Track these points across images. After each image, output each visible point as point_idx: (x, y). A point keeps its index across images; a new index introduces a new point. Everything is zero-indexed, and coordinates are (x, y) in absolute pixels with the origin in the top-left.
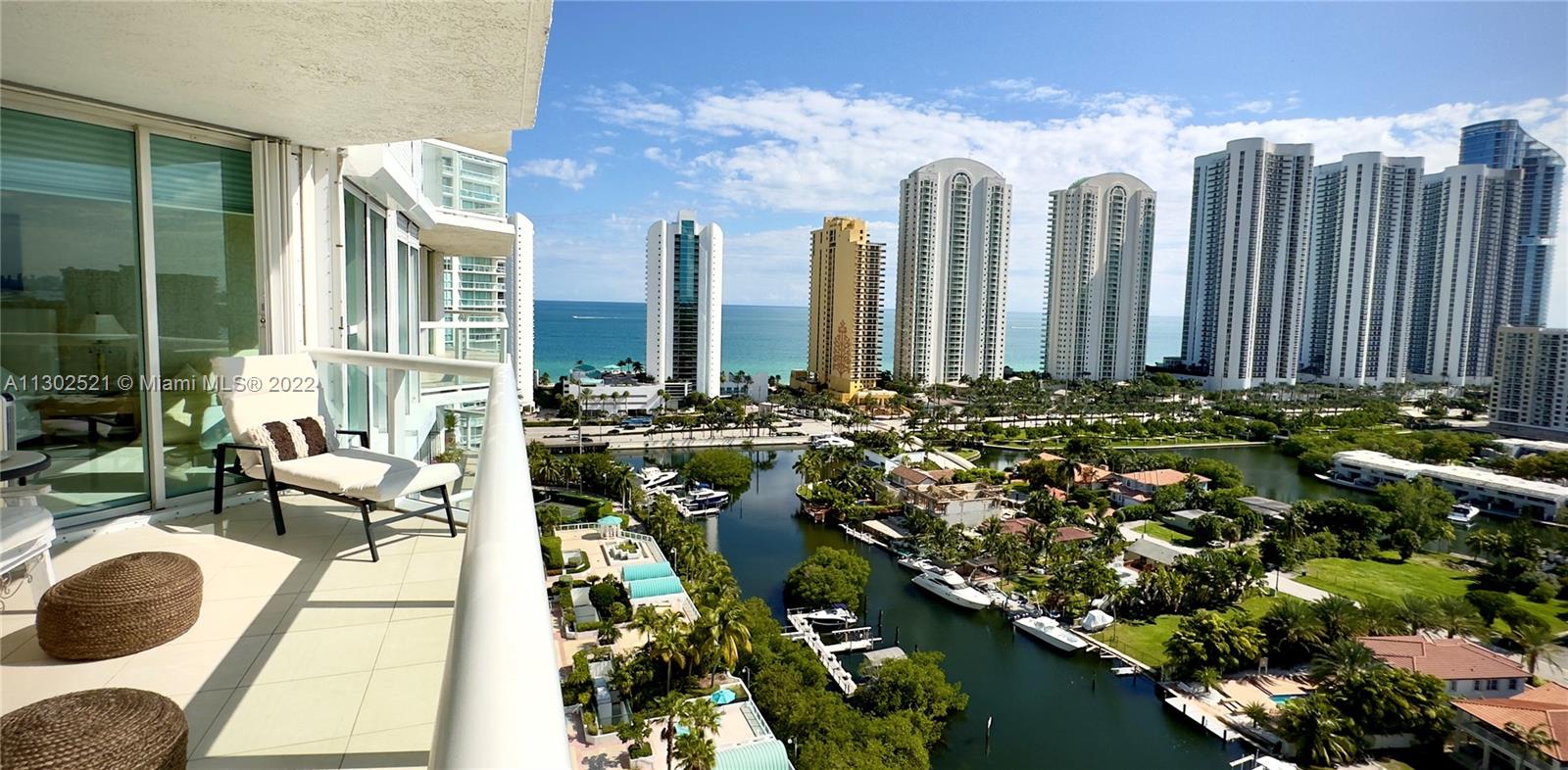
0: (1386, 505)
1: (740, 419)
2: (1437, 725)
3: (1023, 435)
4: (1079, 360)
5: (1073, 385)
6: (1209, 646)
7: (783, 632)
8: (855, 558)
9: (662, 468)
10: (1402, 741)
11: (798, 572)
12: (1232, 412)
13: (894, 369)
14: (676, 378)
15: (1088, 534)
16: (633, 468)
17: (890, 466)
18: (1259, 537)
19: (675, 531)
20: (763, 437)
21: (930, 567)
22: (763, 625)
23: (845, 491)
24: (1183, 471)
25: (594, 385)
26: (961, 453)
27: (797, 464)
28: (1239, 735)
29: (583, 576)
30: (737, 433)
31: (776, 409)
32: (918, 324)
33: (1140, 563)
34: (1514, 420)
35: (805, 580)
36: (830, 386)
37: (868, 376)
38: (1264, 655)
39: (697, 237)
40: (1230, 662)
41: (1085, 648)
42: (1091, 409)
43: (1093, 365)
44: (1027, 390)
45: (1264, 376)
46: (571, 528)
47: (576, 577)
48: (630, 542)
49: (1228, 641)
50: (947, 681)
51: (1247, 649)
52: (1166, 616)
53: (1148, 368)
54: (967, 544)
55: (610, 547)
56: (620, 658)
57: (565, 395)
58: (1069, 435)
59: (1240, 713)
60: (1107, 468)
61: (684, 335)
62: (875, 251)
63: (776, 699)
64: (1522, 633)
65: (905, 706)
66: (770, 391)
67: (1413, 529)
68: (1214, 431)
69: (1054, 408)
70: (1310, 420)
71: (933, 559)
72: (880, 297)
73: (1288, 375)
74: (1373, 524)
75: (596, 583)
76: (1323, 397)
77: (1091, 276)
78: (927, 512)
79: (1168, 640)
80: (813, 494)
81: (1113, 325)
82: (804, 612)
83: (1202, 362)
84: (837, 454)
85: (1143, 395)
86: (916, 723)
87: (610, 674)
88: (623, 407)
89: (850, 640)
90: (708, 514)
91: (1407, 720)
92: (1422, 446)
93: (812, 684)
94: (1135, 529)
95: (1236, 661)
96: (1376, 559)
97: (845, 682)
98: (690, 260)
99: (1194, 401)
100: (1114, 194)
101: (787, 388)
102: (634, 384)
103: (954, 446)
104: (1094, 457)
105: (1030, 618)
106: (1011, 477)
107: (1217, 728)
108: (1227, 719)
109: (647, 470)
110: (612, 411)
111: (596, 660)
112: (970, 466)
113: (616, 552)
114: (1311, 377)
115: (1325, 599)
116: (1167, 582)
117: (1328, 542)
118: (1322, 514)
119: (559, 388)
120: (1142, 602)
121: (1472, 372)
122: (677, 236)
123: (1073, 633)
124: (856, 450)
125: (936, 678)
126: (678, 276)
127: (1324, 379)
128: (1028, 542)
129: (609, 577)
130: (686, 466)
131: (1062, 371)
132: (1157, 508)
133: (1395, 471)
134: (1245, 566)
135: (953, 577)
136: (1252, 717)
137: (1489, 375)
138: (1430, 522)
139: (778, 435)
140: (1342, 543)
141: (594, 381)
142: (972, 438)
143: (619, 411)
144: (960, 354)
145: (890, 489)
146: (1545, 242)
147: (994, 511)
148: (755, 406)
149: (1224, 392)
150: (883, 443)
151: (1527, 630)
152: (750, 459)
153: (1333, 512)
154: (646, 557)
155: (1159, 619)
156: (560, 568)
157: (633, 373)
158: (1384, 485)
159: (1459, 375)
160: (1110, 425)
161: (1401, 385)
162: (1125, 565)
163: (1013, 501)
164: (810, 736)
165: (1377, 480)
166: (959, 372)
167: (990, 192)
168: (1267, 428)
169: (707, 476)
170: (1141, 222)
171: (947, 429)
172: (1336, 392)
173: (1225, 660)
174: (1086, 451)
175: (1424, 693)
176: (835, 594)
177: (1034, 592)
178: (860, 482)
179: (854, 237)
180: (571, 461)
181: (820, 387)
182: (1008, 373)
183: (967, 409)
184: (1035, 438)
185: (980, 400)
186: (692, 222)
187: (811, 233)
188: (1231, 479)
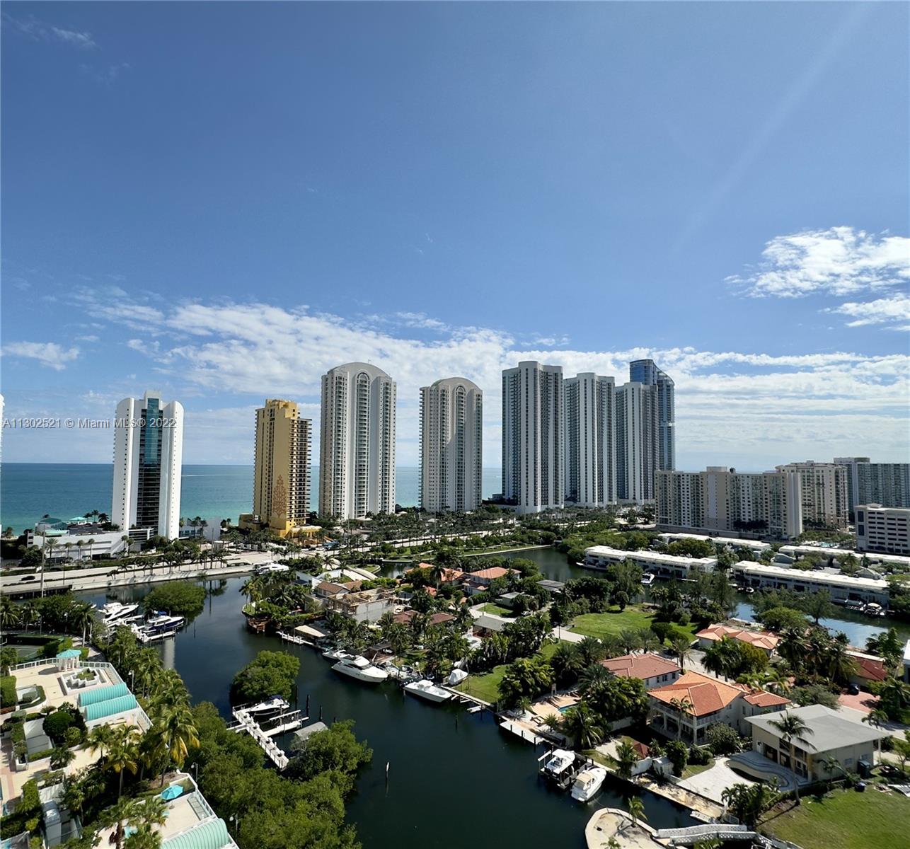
0: (611, 577)
1: (196, 556)
2: (642, 708)
3: (409, 552)
4: (443, 497)
5: (439, 515)
6: (523, 682)
7: (228, 727)
8: (288, 657)
9: (123, 603)
10: (625, 722)
11: (242, 675)
12: (532, 527)
13: (319, 510)
14: (139, 525)
15: (451, 617)
16: (95, 606)
17: (315, 582)
18: (549, 606)
19: (133, 656)
20: (215, 568)
21: (345, 655)
22: (211, 724)
23: (281, 605)
24: (505, 568)
25: (60, 536)
26: (368, 568)
27: (243, 588)
28: (543, 739)
29: (38, 709)
30: (193, 567)
31: (227, 546)
32: (336, 477)
33: (482, 633)
34: (666, 523)
35: (247, 680)
36: (270, 525)
37: (299, 516)
38: (553, 682)
39: (161, 412)
40: (535, 690)
41: (450, 698)
42: (450, 532)
43: (451, 502)
44: (410, 520)
45: (547, 504)
46: (28, 666)
47: (29, 711)
48: (88, 671)
49: (534, 676)
50: (357, 741)
51: (544, 680)
52: (499, 666)
53: (484, 502)
54: (371, 634)
55: (68, 678)
56: (72, 778)
57: (29, 546)
58: (437, 550)
59: (543, 724)
60: (461, 570)
61: (148, 489)
62: (303, 425)
63: (219, 785)
64: (676, 645)
65: (325, 768)
66: (222, 531)
67: (625, 591)
68: (522, 540)
69: (428, 531)
70: (572, 530)
71: (347, 650)
72: (308, 457)
73: (560, 502)
74: (605, 590)
75: (51, 713)
76: (578, 515)
77: (447, 443)
78: (342, 614)
79: (500, 682)
80: (256, 610)
81: (462, 474)
82: (247, 707)
83: (514, 496)
84: (275, 577)
85: (481, 519)
86: (333, 779)
87: (61, 795)
88: (87, 553)
89: (283, 723)
90: (165, 637)
91: (628, 709)
92: (626, 541)
93: (251, 766)
94: (479, 610)
95: (539, 689)
96: (608, 611)
97: (280, 758)
98: (154, 429)
99: (510, 522)
100: (458, 391)
101: (237, 528)
102: (99, 533)
103: (362, 563)
104: (453, 563)
105: (415, 683)
106: (401, 582)
107: (530, 737)
108: (536, 730)
109: (109, 605)
110: (76, 557)
111: (46, 785)
112: (374, 577)
113: (74, 682)
114: (571, 503)
115: (583, 640)
116: (498, 643)
117: (584, 604)
118: (580, 587)
119: (23, 540)
120: (484, 659)
121: (646, 497)
122: (144, 410)
123: (442, 688)
124: (290, 572)
125: (349, 741)
126: (144, 443)
127: (578, 504)
128: (412, 627)
129: (65, 705)
130: (146, 599)
131: (432, 506)
132: (492, 595)
133: (615, 557)
134: (541, 626)
135: (361, 661)
136: (549, 725)
137: (654, 498)
138: (633, 585)
139: (228, 566)
140: (591, 604)
141: (60, 532)
142: (374, 557)
143: (84, 557)
144: (365, 497)
145: (315, 599)
146: (671, 425)
147: (389, 608)
148: (209, 545)
149: (527, 515)
150: (311, 566)
151: (678, 642)
152: (204, 588)
153: (586, 585)
154: (103, 681)
155: (495, 669)
156: (14, 705)
157: (100, 523)
158: (610, 566)
159: (641, 499)
160: (463, 541)
161: (615, 506)
162: (474, 635)
163: (402, 599)
164: (249, 810)
165: (607, 563)
166: (365, 510)
167: (382, 387)
168: (550, 536)
169: (165, 605)
170: (475, 409)
171: (357, 552)
172: (584, 513)
173: (533, 689)
174: (447, 560)
175: (634, 690)
176: (272, 688)
177: (417, 663)
178: (293, 597)
179: (288, 415)
180: (32, 605)
181: (263, 526)
182: (398, 509)
183: (371, 536)
184: (416, 553)
185: (380, 529)
186: (158, 400)
187: (256, 410)
188: (533, 570)
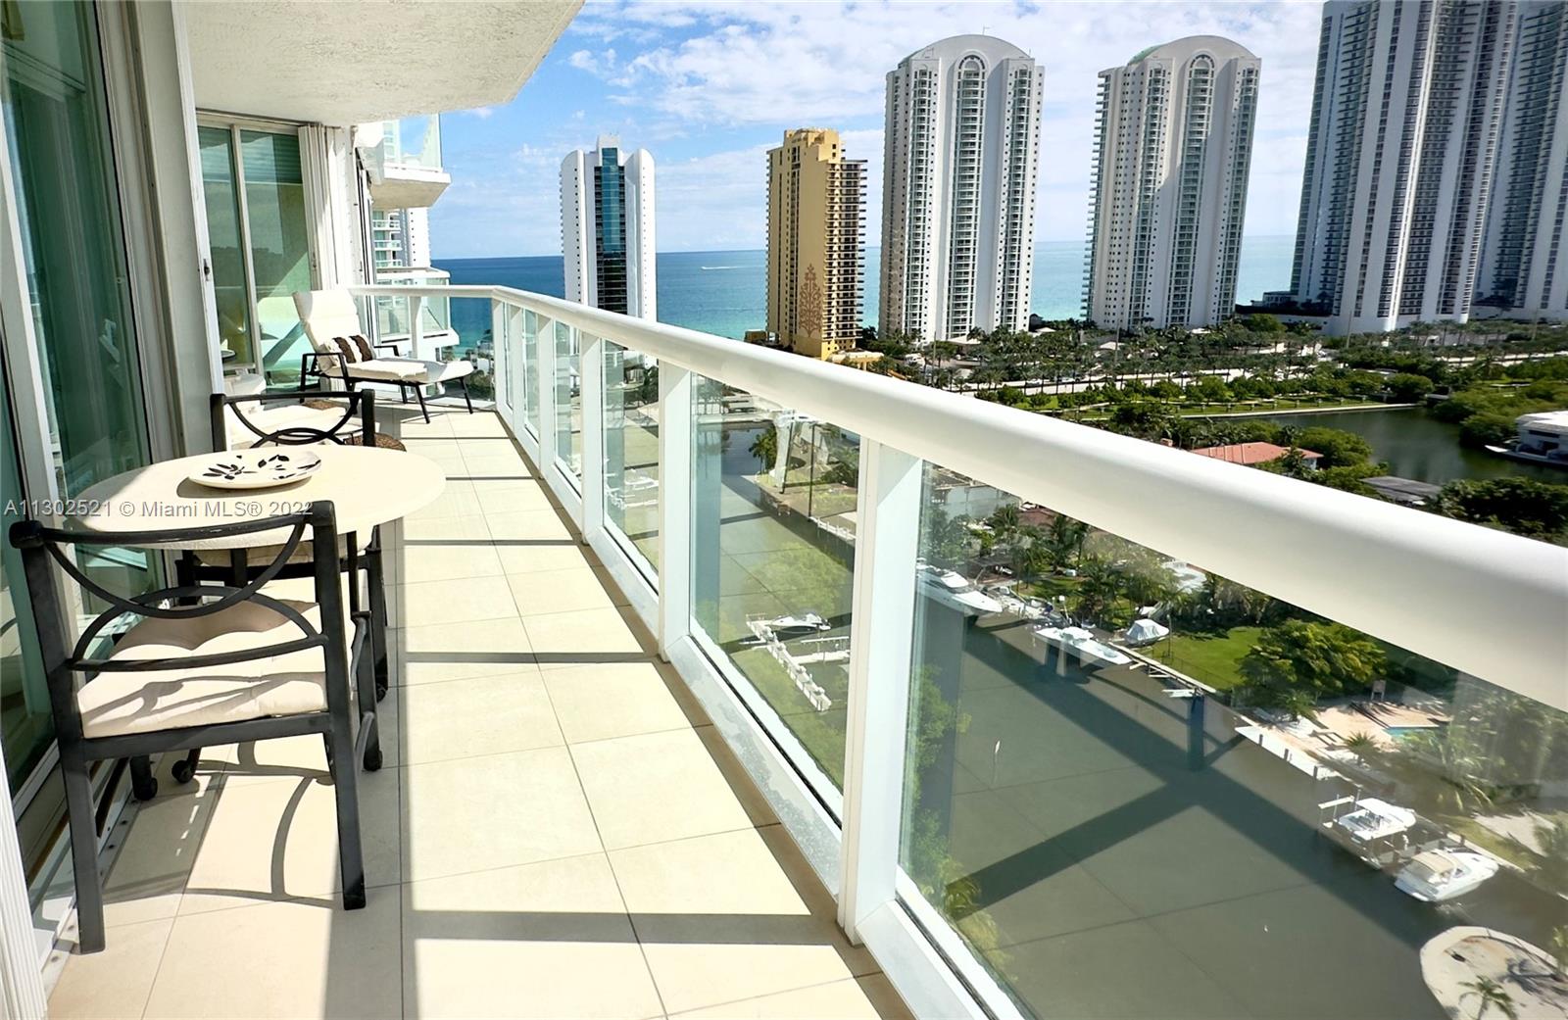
3: (1054, 405)
4: (1138, 300)
5: (1126, 335)
6: (1301, 665)
12: (1364, 364)
13: (880, 323)
21: (925, 567)
24: (1282, 446)
27: (755, 446)
28: (1337, 773)
32: (912, 264)
36: (796, 349)
37: (845, 334)
39: (622, 168)
40: (1330, 685)
41: (1127, 665)
42: (1151, 367)
43: (1157, 308)
44: (1061, 344)
45: (1418, 312)
49: (1328, 658)
51: (1355, 669)
52: (1243, 628)
53: (1240, 309)
54: (973, 540)
58: (1118, 401)
59: (1340, 747)
60: (1171, 443)
61: (611, 292)
68: (1334, 391)
69: (1098, 366)
70: (1486, 371)
72: (860, 231)
73: (1457, 308)
76: (1510, 338)
77: (1158, 186)
79: (1242, 656)
81: (1188, 251)
83: (1322, 296)
85: (1230, 345)
98: (614, 198)
99: (1306, 351)
100: (1195, 67)
104: (1153, 429)
105: (1055, 628)
107: (1305, 763)
108: (1320, 754)
114: (1494, 310)
118: (1487, 497)
120: (1210, 611)
122: (597, 169)
123: (1112, 646)
126: (601, 221)
127: (1514, 313)
131: (1111, 318)
135: (953, 579)
139: (731, 411)
144: (968, 301)
149: (1354, 337)
153: (1508, 497)
155: (1233, 632)
166: (967, 325)
167: (1012, 80)
168: (1416, 385)
170: (1236, 105)
172: (1533, 331)
173: (1321, 680)
174: (1139, 421)
177: (1062, 598)
179: (825, 154)
182: (1036, 324)
183: (976, 373)
184: (1070, 407)
185: (995, 361)
186: (616, 149)
187: (768, 152)
188: (1353, 454)
